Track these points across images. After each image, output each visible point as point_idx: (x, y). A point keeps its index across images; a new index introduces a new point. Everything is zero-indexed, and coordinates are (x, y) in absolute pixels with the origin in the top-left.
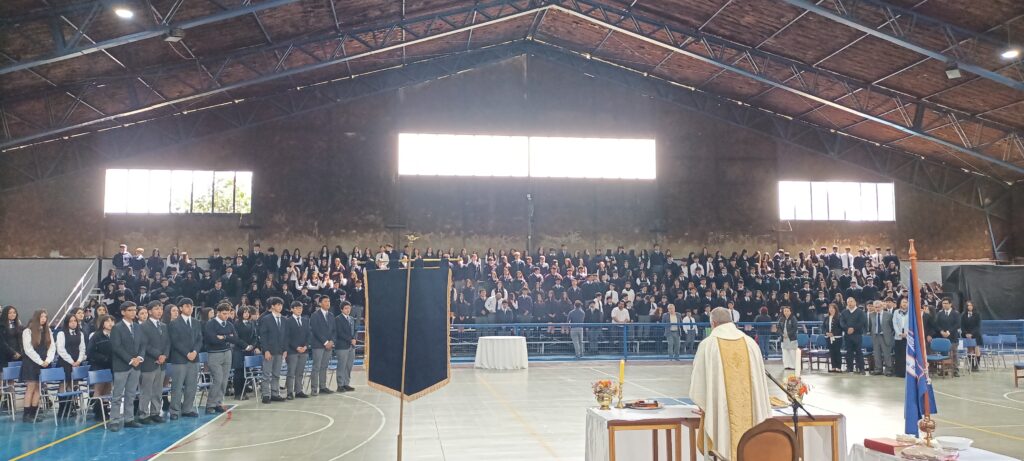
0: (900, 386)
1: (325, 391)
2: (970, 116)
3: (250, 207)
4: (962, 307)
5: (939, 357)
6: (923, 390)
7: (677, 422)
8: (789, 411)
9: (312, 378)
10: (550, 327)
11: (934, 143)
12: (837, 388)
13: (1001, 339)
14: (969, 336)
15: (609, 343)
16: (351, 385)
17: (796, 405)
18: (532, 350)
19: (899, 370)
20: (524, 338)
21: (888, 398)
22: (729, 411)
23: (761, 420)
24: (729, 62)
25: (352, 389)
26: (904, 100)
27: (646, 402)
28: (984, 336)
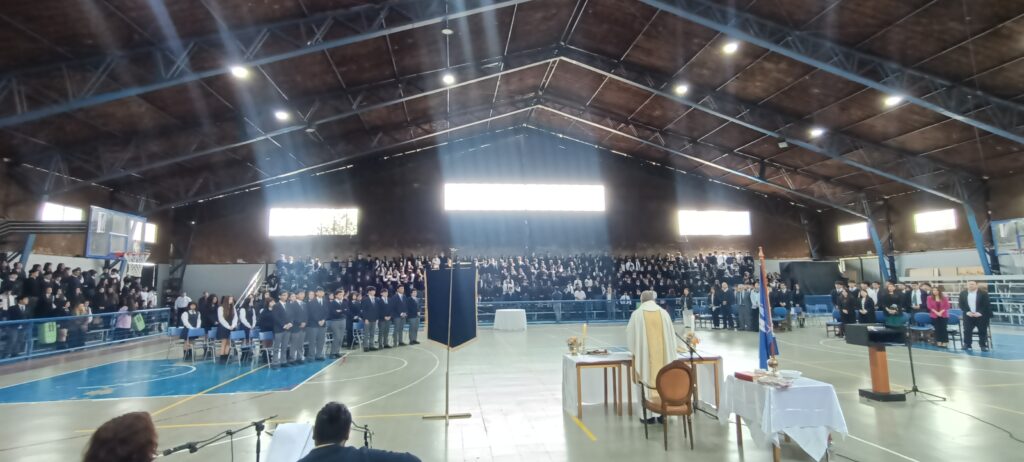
0: (755, 337)
1: (402, 344)
2: (793, 171)
3: (356, 230)
4: (792, 288)
5: (779, 319)
6: (770, 341)
7: (619, 363)
8: (687, 355)
9: (394, 336)
10: (540, 303)
11: (773, 187)
12: (718, 339)
13: (817, 307)
14: (797, 305)
15: (576, 313)
16: (418, 340)
17: (692, 351)
18: (529, 318)
19: (755, 328)
20: (524, 310)
21: (749, 345)
22: (650, 356)
23: (669, 361)
24: (646, 139)
25: (418, 343)
26: (754, 161)
27: (600, 350)
28: (807, 306)
